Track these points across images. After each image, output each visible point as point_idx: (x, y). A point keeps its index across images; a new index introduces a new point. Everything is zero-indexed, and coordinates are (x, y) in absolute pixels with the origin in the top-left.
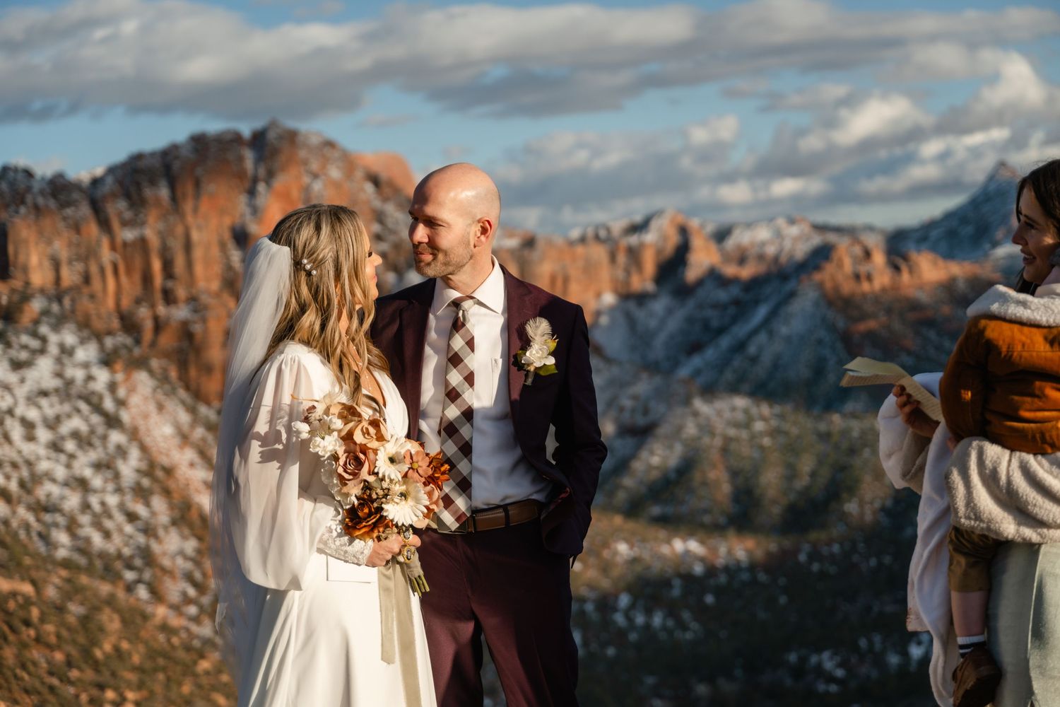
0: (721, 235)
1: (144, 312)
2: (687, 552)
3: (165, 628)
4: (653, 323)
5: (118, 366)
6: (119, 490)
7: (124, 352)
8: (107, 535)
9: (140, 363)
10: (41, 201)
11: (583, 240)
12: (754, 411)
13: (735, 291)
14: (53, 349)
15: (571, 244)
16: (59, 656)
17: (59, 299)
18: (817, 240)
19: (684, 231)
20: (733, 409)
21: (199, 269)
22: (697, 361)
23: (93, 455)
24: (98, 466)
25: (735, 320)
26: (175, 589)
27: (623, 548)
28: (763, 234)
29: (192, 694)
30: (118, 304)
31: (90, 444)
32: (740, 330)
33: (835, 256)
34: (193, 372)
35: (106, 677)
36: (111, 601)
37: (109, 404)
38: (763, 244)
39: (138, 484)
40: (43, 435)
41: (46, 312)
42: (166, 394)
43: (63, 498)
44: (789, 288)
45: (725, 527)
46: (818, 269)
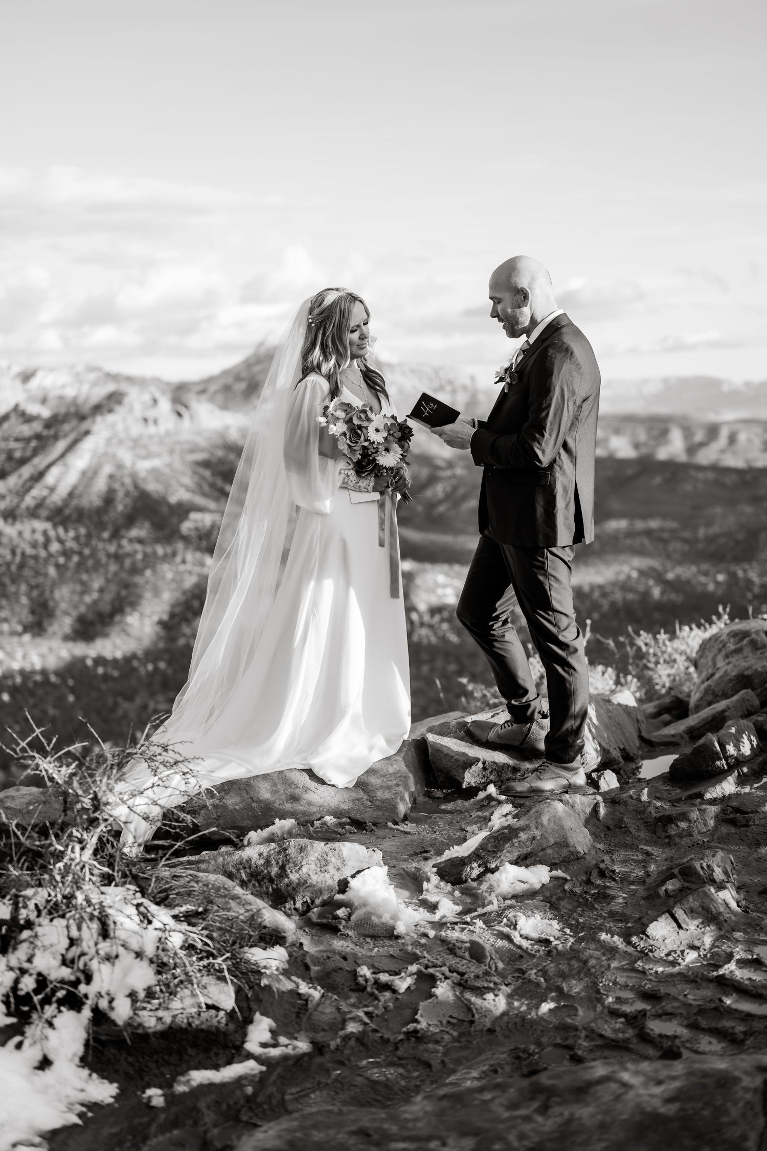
0: (26, 377)
12: (52, 533)
13: (37, 427)
18: (111, 387)
20: (34, 531)
25: (36, 452)
28: (62, 378)
32: (40, 462)
33: (126, 400)
38: (64, 386)
44: (85, 426)
45: (20, 635)
46: (110, 411)
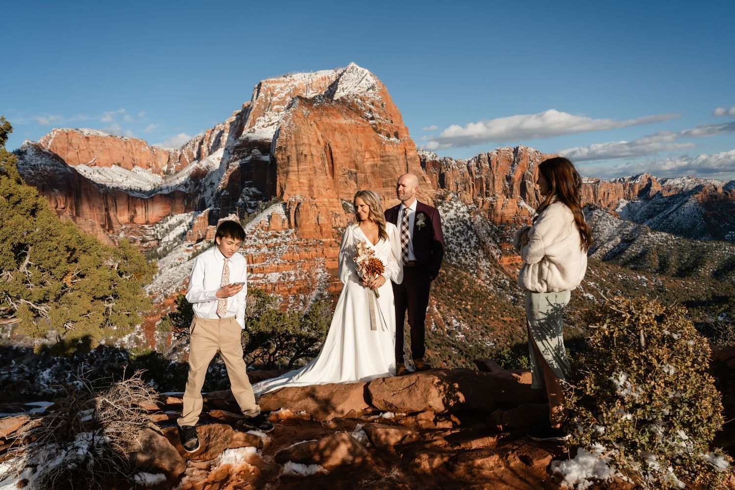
0: (663, 182)
1: (480, 199)
2: (641, 279)
3: (480, 286)
4: (637, 208)
5: (472, 214)
6: (470, 247)
7: (474, 209)
8: (466, 259)
9: (478, 213)
10: (454, 167)
11: (615, 181)
12: (669, 238)
13: (666, 200)
14: (455, 208)
15: (611, 183)
16: (451, 290)
17: (457, 195)
18: (697, 184)
19: (649, 179)
20: (662, 236)
21: (496, 187)
22: (650, 220)
23: (463, 238)
24: (465, 240)
25: (664, 209)
26: (483, 275)
27: (620, 276)
28: (678, 181)
29: (486, 304)
30: (473, 196)
31: (463, 234)
32: (667, 212)
34: (492, 216)
35: (463, 298)
36: (466, 277)
37: (469, 223)
38: (678, 185)
39: (475, 246)
40: (451, 231)
41: (453, 198)
42: (484, 222)
43: (455, 248)
44: (686, 199)
45: (655, 273)
46: (697, 193)
